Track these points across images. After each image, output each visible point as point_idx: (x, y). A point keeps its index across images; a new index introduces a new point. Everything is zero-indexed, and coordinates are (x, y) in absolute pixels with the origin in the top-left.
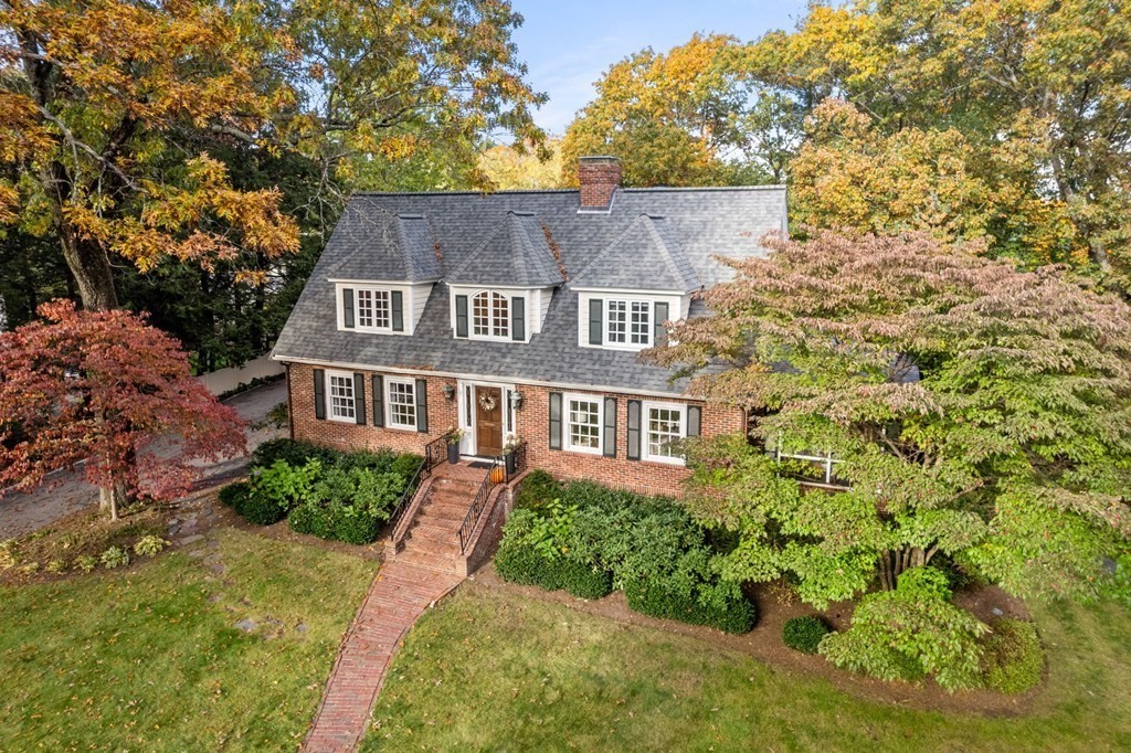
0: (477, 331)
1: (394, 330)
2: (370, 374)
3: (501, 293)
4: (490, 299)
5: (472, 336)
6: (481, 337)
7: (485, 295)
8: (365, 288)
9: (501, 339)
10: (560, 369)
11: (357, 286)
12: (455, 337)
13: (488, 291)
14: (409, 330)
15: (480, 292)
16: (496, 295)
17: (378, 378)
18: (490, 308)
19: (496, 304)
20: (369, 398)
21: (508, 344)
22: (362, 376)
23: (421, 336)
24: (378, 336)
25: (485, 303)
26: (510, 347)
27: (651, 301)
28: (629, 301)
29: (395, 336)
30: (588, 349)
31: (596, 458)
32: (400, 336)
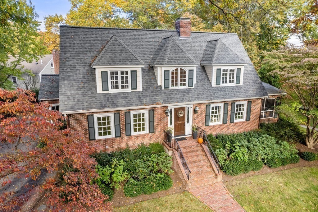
0: (173, 85)
1: (132, 89)
2: (124, 112)
3: (183, 68)
4: (179, 71)
5: (171, 88)
6: (175, 88)
7: (176, 70)
8: (114, 70)
9: (183, 87)
10: (211, 96)
11: (109, 69)
12: (163, 89)
13: (178, 68)
14: (140, 88)
15: (175, 68)
16: (181, 69)
17: (127, 113)
18: (179, 75)
19: (181, 73)
20: (123, 123)
21: (186, 89)
22: (119, 113)
23: (146, 91)
24: (123, 93)
25: (176, 73)
26: (188, 90)
27: (236, 68)
28: (229, 68)
29: (133, 92)
30: (216, 87)
31: (220, 125)
32: (135, 92)
